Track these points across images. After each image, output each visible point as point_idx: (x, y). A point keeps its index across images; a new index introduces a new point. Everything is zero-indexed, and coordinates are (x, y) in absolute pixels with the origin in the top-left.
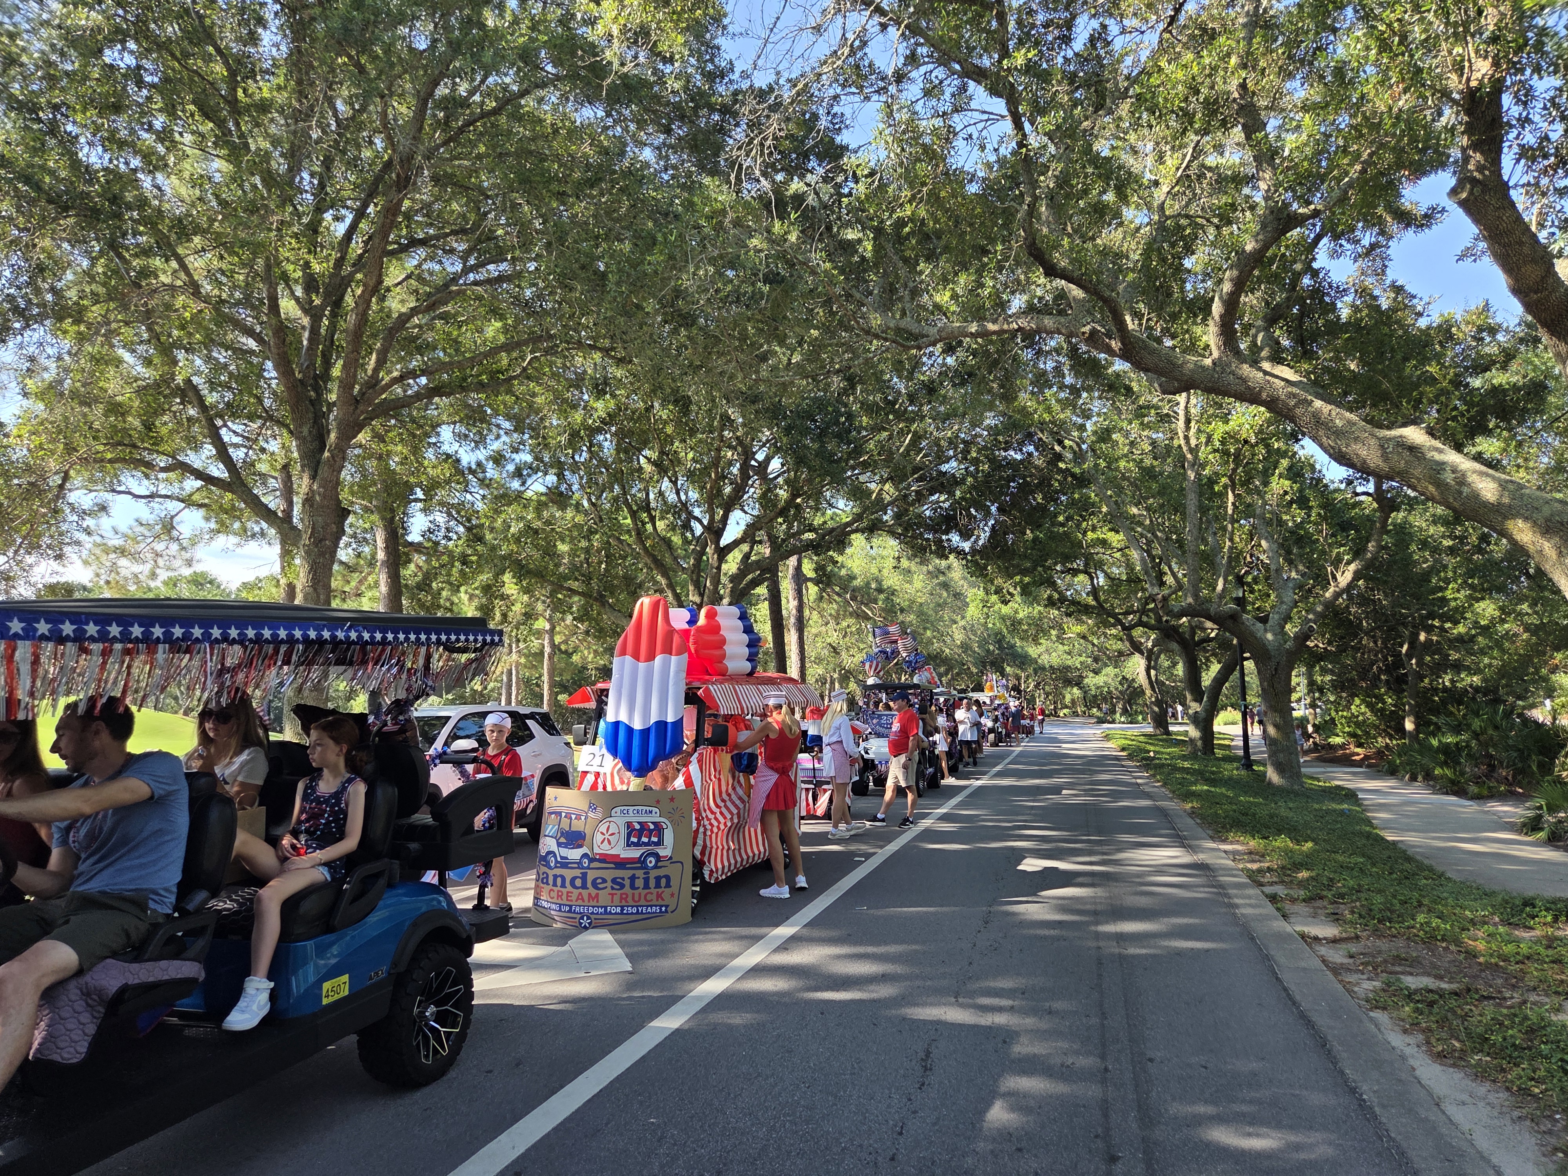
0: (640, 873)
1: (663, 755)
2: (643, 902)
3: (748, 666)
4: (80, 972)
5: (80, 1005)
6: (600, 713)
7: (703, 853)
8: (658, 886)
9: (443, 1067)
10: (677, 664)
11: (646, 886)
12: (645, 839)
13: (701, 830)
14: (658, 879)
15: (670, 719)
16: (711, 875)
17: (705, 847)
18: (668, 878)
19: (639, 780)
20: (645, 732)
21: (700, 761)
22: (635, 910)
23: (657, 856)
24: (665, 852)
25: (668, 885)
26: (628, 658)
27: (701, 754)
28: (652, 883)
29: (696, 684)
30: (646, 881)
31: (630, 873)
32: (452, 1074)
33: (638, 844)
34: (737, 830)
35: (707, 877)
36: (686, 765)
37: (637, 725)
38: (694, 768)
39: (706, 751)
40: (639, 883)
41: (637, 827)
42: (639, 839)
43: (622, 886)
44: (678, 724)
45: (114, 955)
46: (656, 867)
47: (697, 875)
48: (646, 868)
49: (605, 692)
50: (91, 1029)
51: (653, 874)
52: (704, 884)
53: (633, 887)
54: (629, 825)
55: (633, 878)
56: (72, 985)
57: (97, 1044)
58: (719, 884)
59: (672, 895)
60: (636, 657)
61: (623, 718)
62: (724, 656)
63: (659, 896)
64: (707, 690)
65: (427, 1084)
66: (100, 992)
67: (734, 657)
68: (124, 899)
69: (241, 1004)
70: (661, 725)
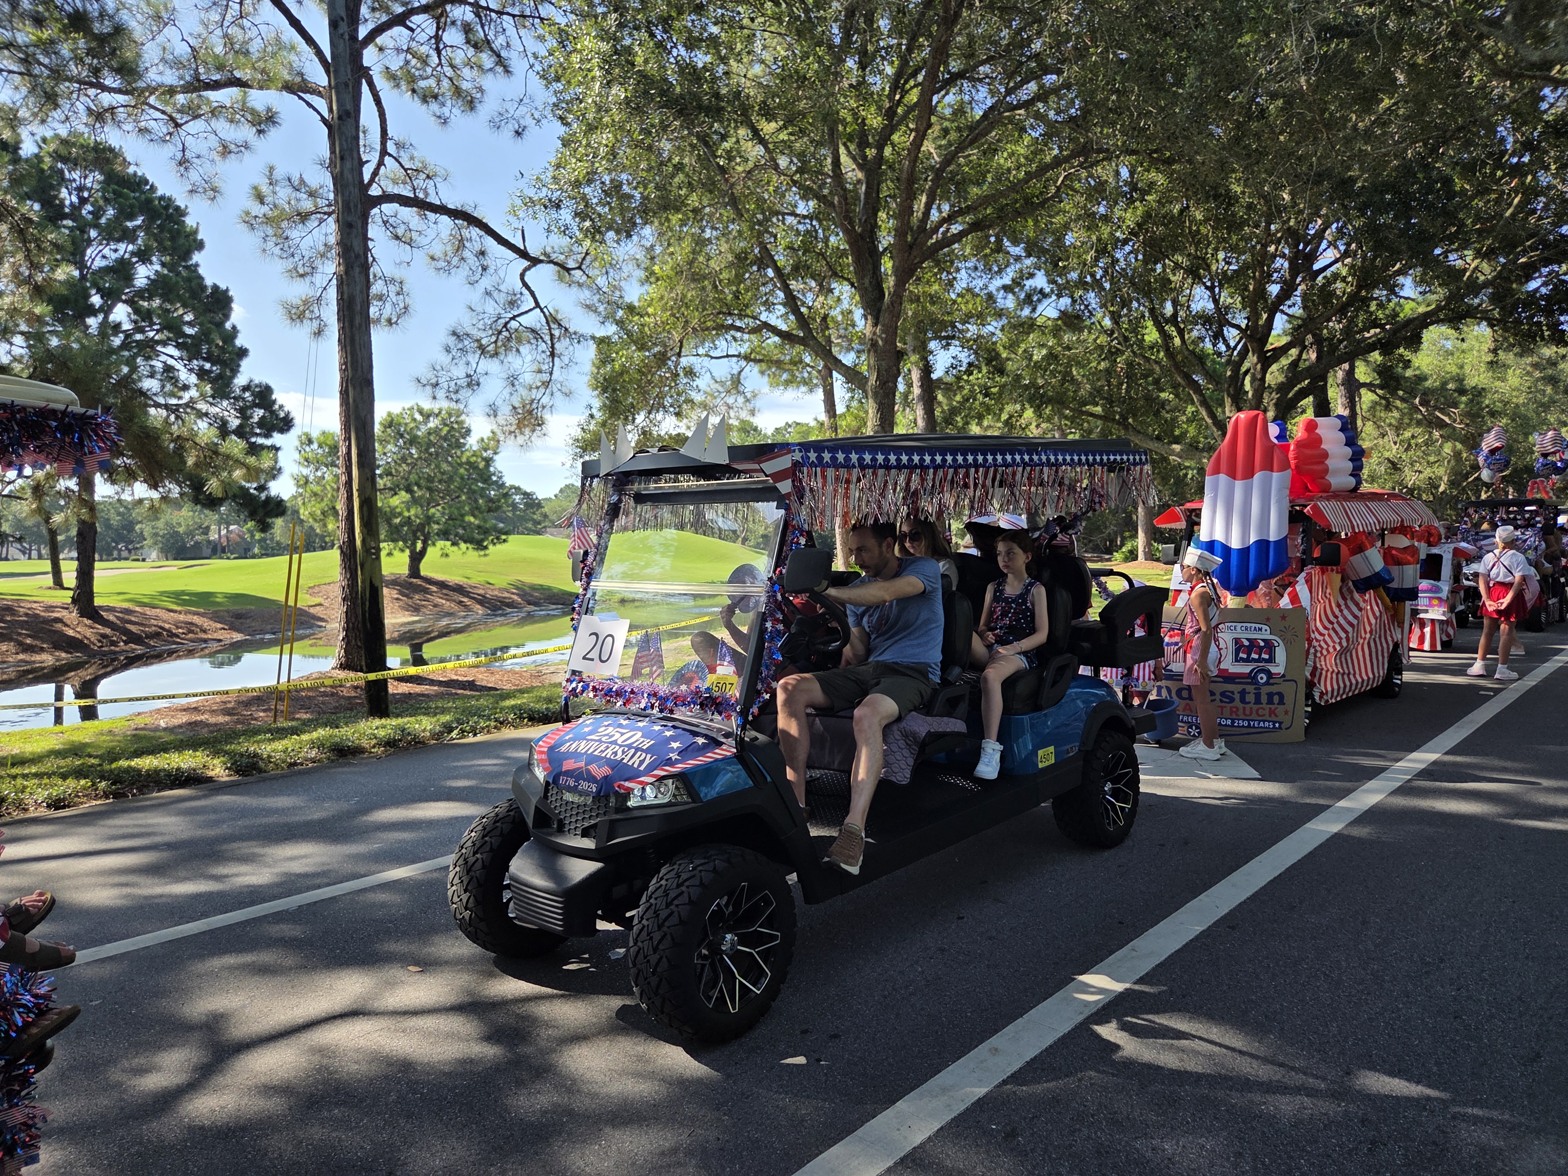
0: (1250, 688)
1: (1263, 575)
2: (1254, 716)
3: (1352, 481)
4: (899, 719)
5: (902, 743)
6: (1190, 534)
7: (1313, 674)
8: (1270, 701)
9: (1122, 836)
10: (1279, 481)
11: (1258, 701)
12: (1255, 656)
13: (1312, 650)
14: (1270, 695)
15: (1272, 538)
16: (1321, 697)
17: (1315, 668)
18: (1281, 695)
19: (1238, 599)
20: (1244, 552)
21: (1308, 581)
22: (1246, 724)
23: (1269, 674)
24: (1278, 668)
25: (1281, 702)
26: (1222, 477)
27: (1309, 575)
28: (1264, 698)
29: (1301, 501)
30: (1258, 696)
31: (1240, 687)
32: (1128, 843)
33: (1248, 660)
34: (1344, 652)
35: (1317, 698)
36: (1292, 584)
37: (1235, 544)
38: (1302, 589)
39: (1314, 570)
40: (1250, 698)
41: (1246, 643)
42: (1249, 655)
43: (1232, 700)
44: (1281, 544)
45: (916, 709)
46: (1267, 683)
47: (1309, 696)
48: (1257, 683)
49: (1198, 513)
50: (911, 762)
51: (1265, 690)
52: (1315, 705)
53: (1243, 700)
54: (1237, 641)
55: (1243, 693)
56: (895, 728)
57: (915, 772)
58: (1329, 706)
59: (1286, 712)
60: (1233, 475)
61: (1219, 536)
62: (1326, 471)
63: (1272, 712)
64: (1315, 508)
65: (1110, 847)
66: (914, 735)
67: (1337, 472)
68: (912, 669)
69: (984, 759)
70: (1263, 544)
